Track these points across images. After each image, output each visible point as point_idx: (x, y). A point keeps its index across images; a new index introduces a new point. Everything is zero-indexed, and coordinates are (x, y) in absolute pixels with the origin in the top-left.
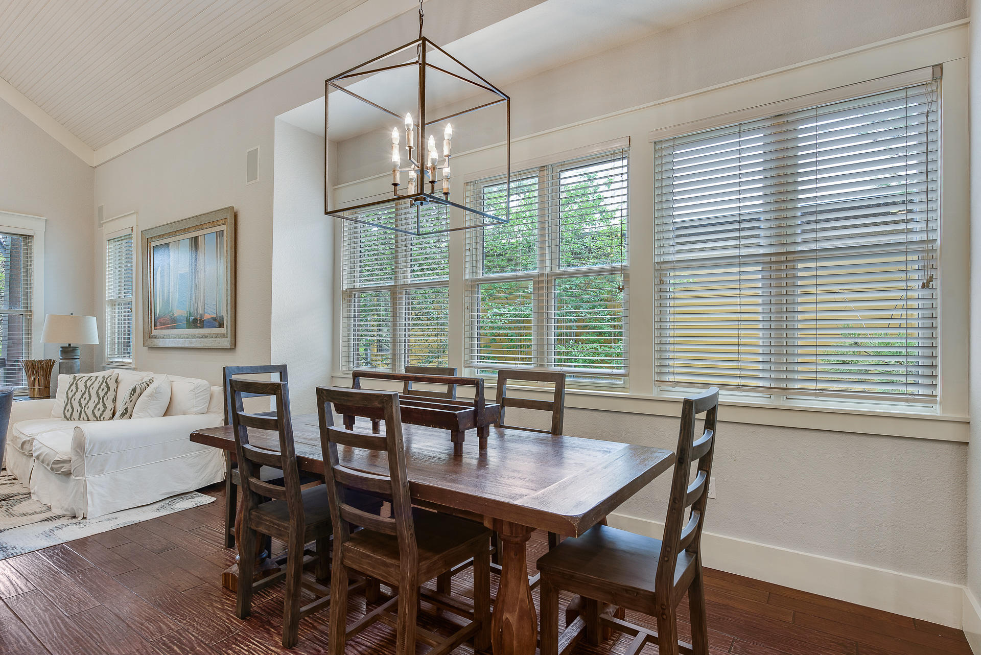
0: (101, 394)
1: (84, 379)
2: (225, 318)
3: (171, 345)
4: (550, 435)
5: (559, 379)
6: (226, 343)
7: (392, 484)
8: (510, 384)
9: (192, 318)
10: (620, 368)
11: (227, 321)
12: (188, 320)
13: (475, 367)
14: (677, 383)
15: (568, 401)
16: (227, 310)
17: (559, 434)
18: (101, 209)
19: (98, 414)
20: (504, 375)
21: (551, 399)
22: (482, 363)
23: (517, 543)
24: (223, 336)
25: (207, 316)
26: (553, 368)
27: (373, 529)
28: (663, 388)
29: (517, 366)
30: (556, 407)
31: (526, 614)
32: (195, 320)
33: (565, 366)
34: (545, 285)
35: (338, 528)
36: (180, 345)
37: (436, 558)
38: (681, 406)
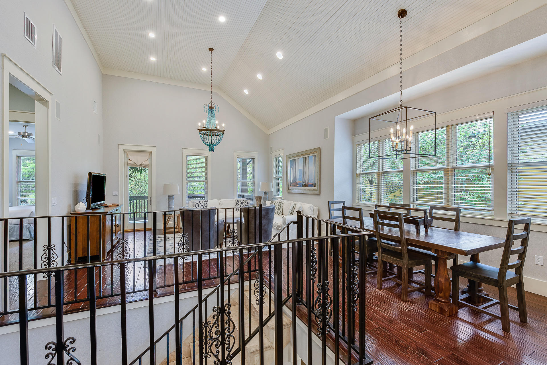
0: (279, 207)
1: (274, 202)
2: (316, 184)
3: (296, 192)
4: (454, 231)
5: (458, 210)
6: (317, 192)
7: (401, 238)
8: (435, 211)
9: (304, 184)
10: (490, 207)
11: (317, 185)
12: (302, 184)
13: (416, 204)
14: (521, 215)
15: (462, 220)
16: (317, 182)
17: (458, 231)
18: (271, 148)
19: (279, 213)
20: (432, 208)
21: (454, 218)
22: (419, 203)
23: (443, 259)
24: (316, 190)
25: (309, 183)
26: (454, 205)
27: (393, 250)
28: (513, 216)
29: (436, 204)
30: (457, 221)
31: (447, 280)
32: (305, 184)
33: (459, 205)
34: (450, 172)
35: (380, 249)
36: (300, 192)
37: (414, 261)
38: (508, 223)
